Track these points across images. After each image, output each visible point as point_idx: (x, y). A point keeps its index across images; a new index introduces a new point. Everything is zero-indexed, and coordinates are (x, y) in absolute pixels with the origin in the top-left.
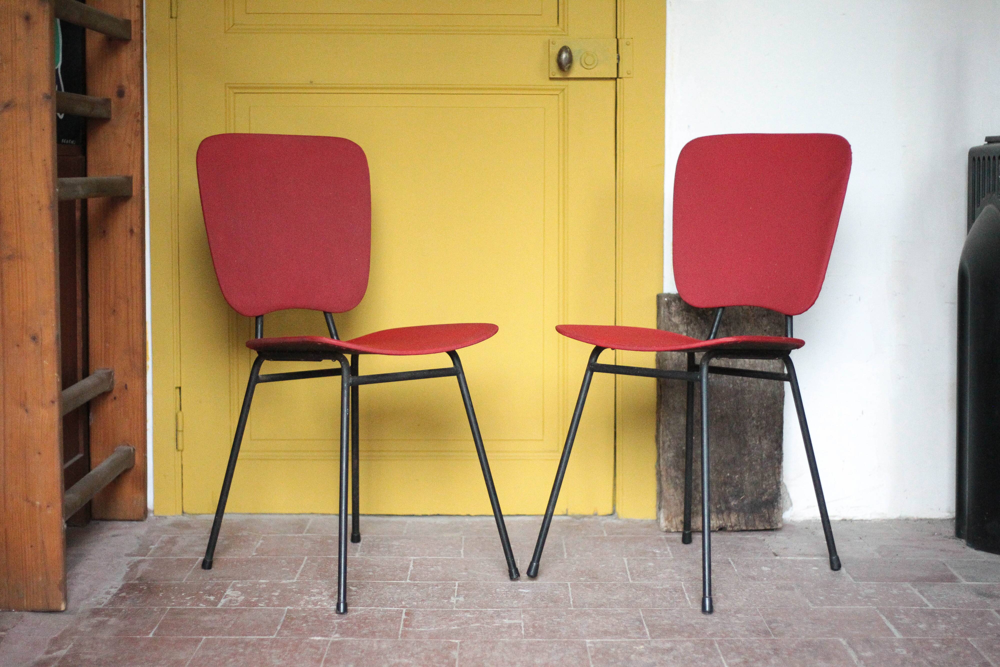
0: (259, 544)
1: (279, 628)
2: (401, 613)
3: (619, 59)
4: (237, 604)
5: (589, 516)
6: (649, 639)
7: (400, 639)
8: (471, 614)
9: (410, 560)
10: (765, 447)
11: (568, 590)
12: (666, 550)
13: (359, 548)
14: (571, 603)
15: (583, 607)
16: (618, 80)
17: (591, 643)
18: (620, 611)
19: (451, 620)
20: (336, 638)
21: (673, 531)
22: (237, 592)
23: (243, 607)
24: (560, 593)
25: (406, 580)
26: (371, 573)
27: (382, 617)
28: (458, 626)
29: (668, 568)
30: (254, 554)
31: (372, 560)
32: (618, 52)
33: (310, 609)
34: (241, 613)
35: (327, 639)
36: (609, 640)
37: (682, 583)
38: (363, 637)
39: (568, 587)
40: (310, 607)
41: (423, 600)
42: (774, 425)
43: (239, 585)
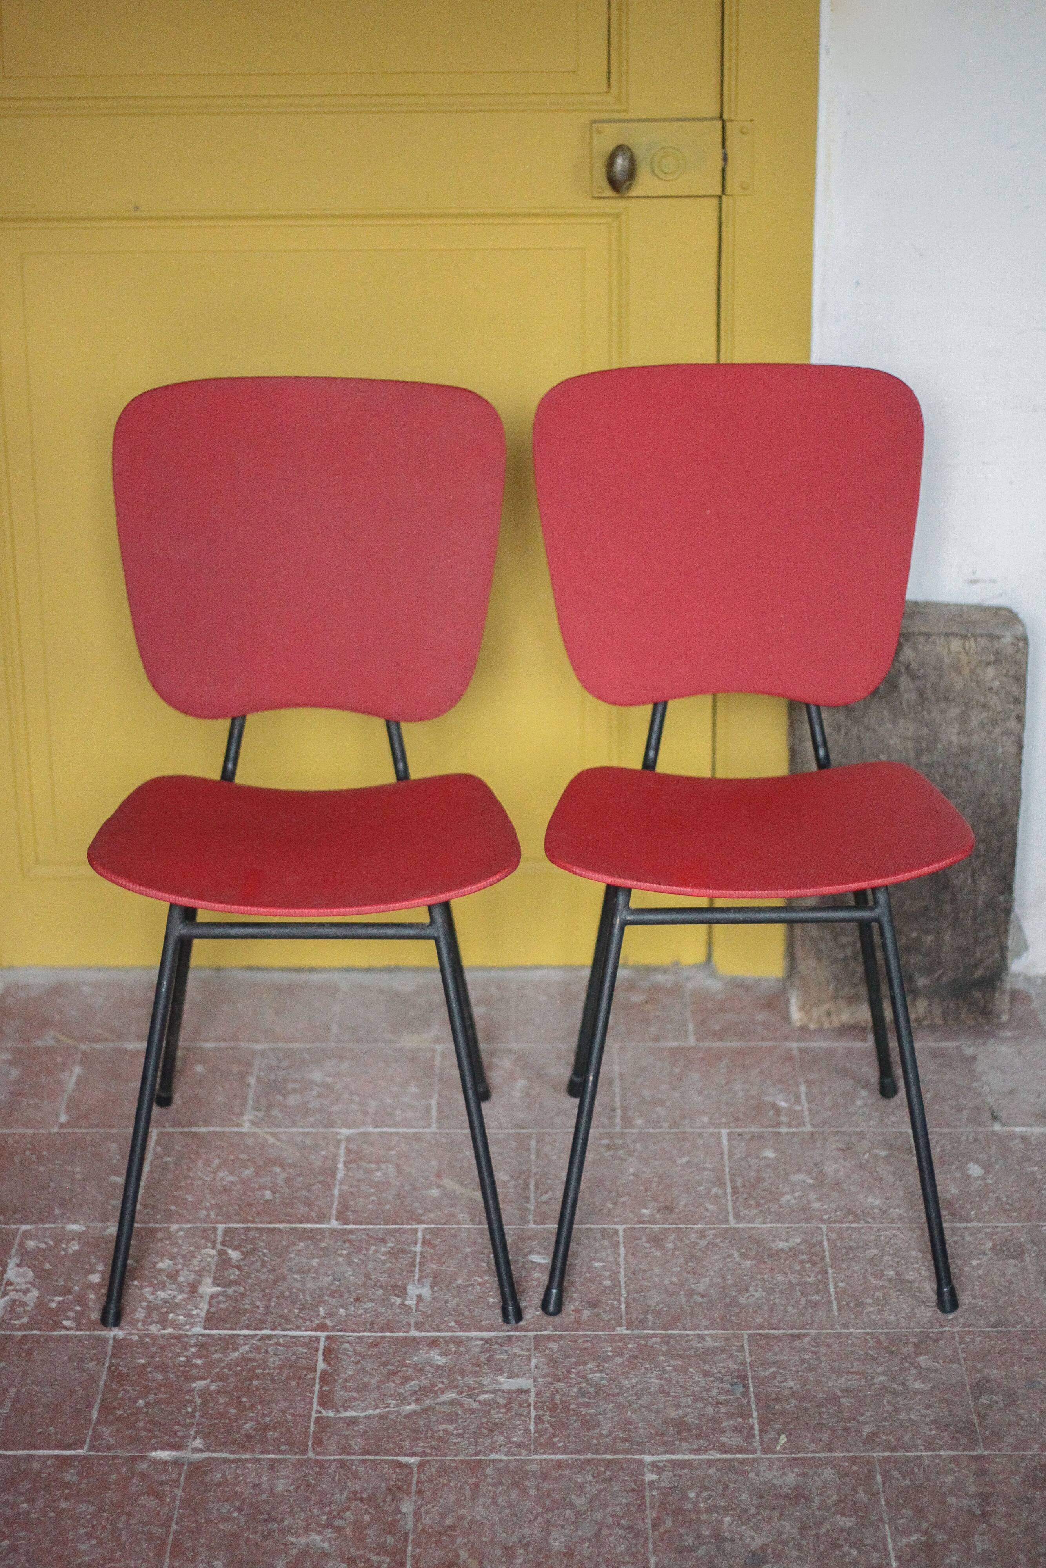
0: (74, 1079)
1: (95, 1415)
2: (317, 1350)
3: (725, 159)
4: (25, 1320)
5: (664, 970)
6: (759, 1454)
7: (311, 1455)
8: (441, 1355)
9: (340, 1141)
10: (983, 888)
11: (619, 1255)
12: (798, 1101)
13: (251, 1094)
14: (623, 1306)
15: (643, 1323)
16: (724, 198)
17: (653, 1464)
18: (710, 1343)
19: (406, 1380)
20: (197, 1450)
21: (812, 1026)
22: (26, 1269)
23: (34, 1332)
24: (604, 1268)
25: (330, 1219)
26: (268, 1194)
27: (281, 1368)
28: (417, 1401)
29: (799, 1170)
30: (63, 1118)
31: (271, 1140)
32: (724, 146)
33: (153, 1338)
34: (29, 1354)
35: (179, 1454)
36: (686, 1457)
37: (824, 1227)
38: (245, 1450)
39: (618, 1243)
40: (154, 1329)
41: (357, 1300)
42: (1000, 851)
43: (31, 1244)
